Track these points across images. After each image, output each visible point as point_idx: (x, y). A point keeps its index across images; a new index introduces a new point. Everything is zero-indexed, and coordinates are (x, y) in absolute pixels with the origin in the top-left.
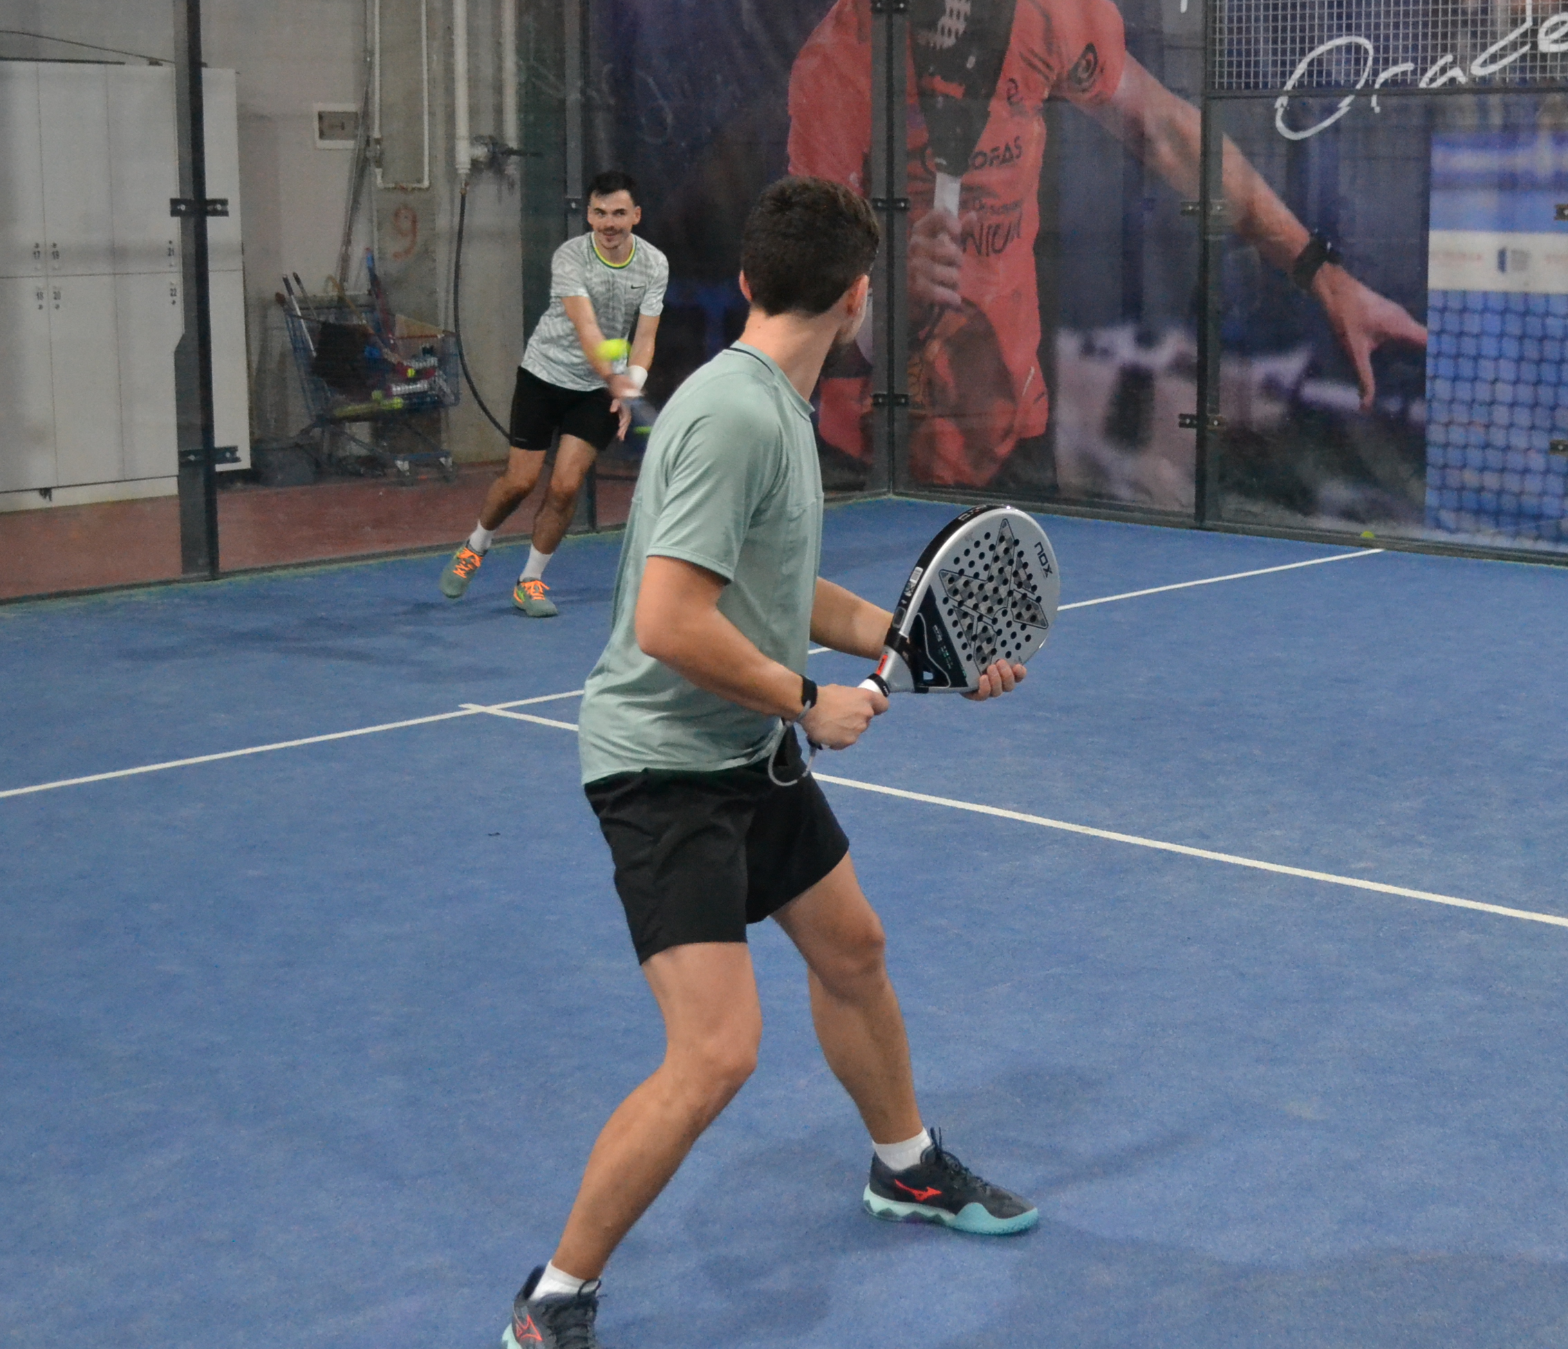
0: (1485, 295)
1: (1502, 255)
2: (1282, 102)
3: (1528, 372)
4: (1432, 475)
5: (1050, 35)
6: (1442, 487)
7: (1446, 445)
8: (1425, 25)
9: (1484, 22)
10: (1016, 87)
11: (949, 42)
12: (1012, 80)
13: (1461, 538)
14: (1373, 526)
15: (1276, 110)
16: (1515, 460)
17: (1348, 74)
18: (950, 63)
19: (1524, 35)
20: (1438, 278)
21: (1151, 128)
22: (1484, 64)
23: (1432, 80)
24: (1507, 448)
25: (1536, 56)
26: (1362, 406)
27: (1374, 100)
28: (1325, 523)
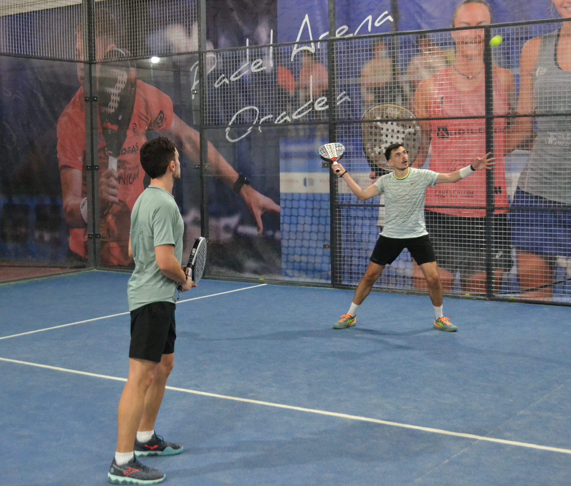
0: (300, 194)
1: (305, 180)
2: (228, 129)
3: (315, 221)
4: (284, 258)
5: (147, 107)
6: (287, 261)
7: (288, 247)
8: (276, 102)
9: (296, 101)
10: (136, 126)
11: (113, 111)
12: (135, 124)
13: (294, 279)
14: (264, 276)
15: (226, 132)
16: (312, 251)
17: (250, 119)
18: (113, 118)
19: (309, 105)
20: (283, 189)
21: (184, 140)
22: (296, 115)
23: (279, 121)
24: (309, 247)
25: (314, 112)
26: (259, 234)
27: (259, 128)
28: (247, 275)
